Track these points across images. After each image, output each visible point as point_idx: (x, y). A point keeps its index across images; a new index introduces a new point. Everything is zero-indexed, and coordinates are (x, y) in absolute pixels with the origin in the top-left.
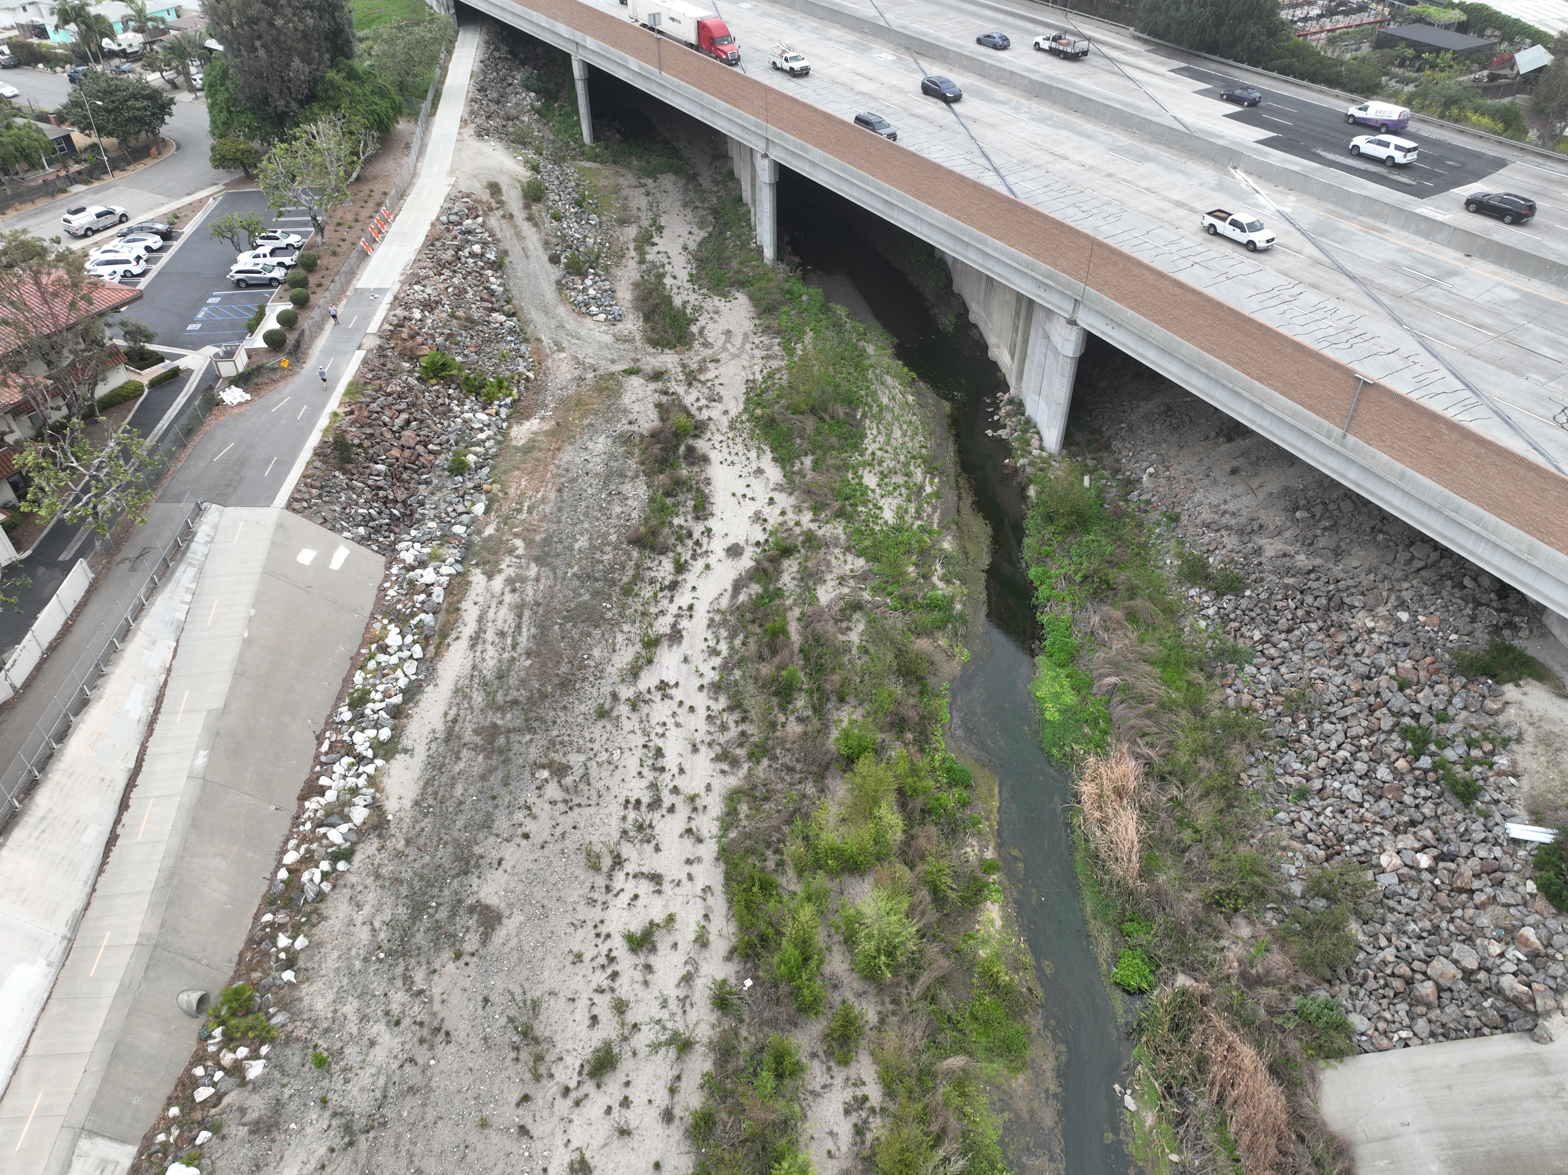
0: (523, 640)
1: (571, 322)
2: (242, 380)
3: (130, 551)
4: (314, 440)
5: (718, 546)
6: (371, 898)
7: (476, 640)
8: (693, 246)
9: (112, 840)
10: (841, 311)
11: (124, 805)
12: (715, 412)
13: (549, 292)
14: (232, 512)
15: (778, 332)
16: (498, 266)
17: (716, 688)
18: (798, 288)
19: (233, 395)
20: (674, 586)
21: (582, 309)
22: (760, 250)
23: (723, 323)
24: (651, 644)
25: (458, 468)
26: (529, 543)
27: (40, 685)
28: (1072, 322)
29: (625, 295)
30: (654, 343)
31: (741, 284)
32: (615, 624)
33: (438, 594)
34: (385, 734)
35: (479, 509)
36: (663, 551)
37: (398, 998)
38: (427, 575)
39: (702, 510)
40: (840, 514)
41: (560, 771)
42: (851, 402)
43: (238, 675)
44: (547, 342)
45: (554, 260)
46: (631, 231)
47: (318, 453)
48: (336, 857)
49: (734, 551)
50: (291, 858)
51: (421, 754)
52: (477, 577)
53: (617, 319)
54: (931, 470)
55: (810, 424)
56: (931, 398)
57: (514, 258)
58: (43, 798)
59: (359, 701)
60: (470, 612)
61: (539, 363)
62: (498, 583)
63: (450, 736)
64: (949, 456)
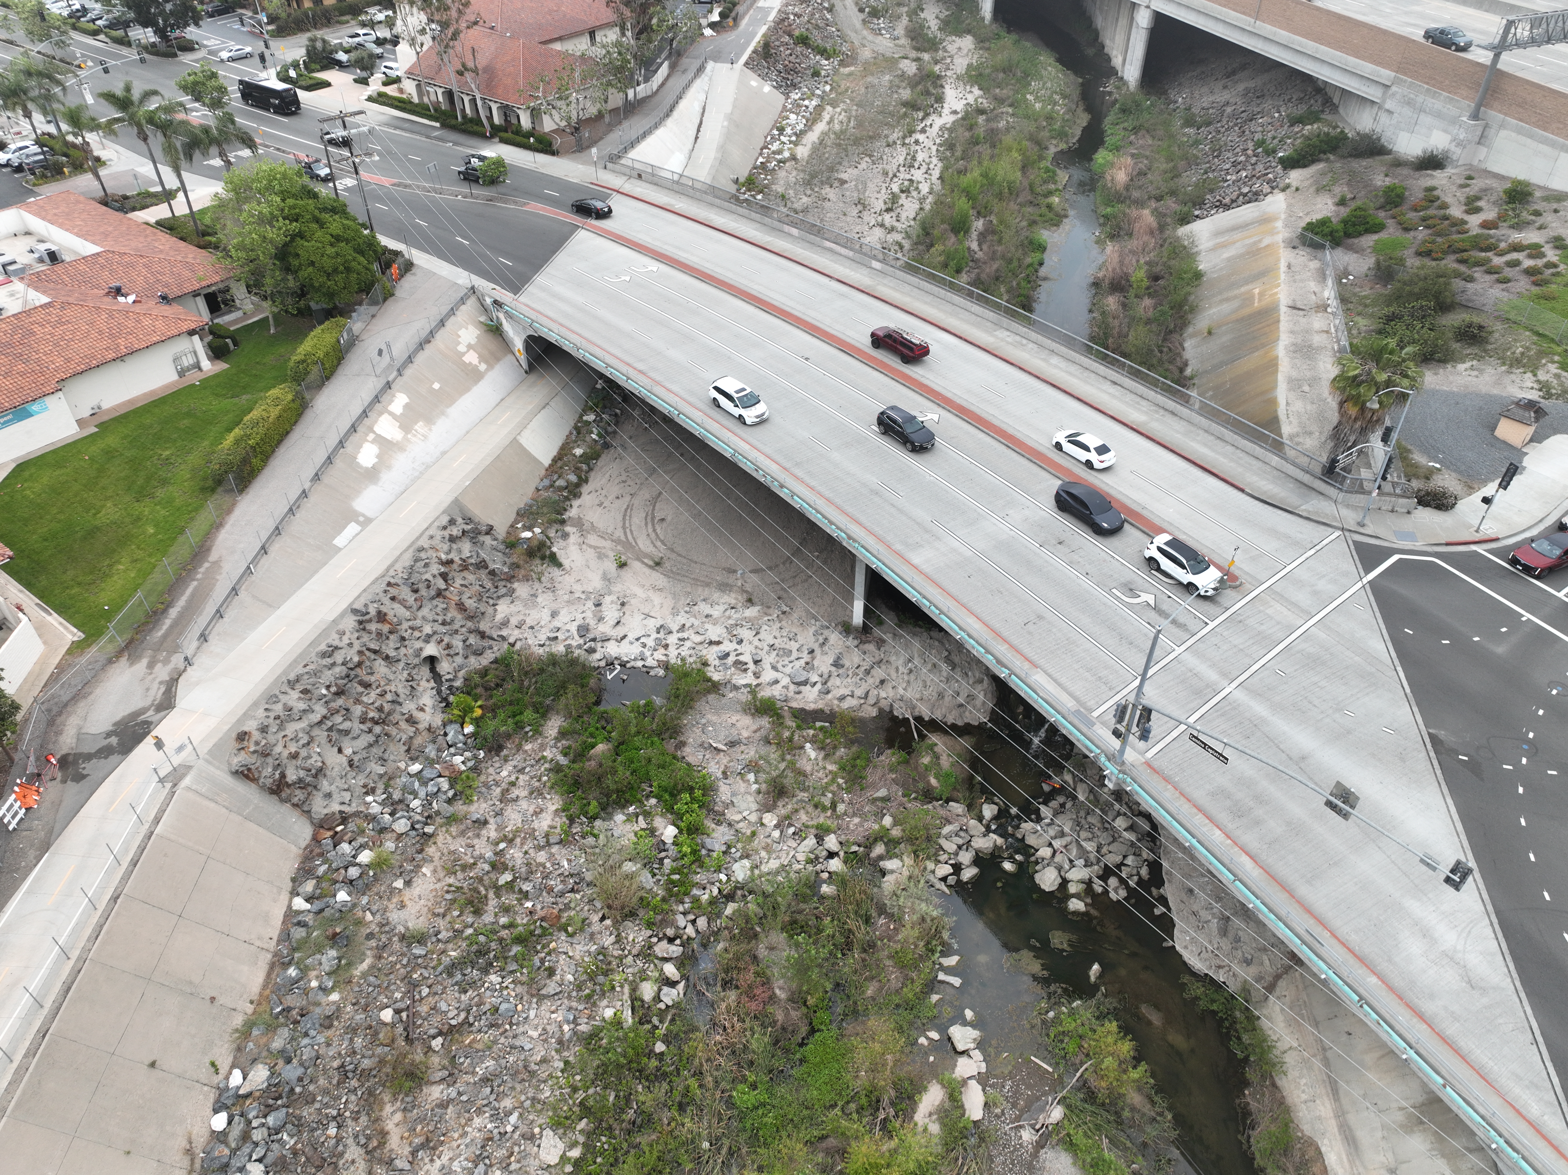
0: (852, 124)
1: (870, 37)
2: (712, 25)
3: (680, 68)
4: (751, 49)
5: (946, 111)
6: (794, 173)
7: (829, 123)
8: (942, 16)
9: (697, 138)
10: (1028, 44)
11: (698, 131)
12: (949, 73)
13: (858, 24)
14: (719, 65)
15: (988, 49)
16: (830, 10)
17: (940, 145)
18: (1003, 33)
19: (708, 32)
20: (922, 120)
21: (878, 32)
22: (983, 19)
23: (956, 45)
24: (911, 132)
25: (816, 74)
26: (852, 100)
27: (660, 94)
28: (1148, 7)
29: (900, 31)
30: (918, 49)
31: (969, 32)
32: (893, 127)
33: (811, 109)
34: (794, 138)
35: (828, 88)
36: (919, 109)
37: (809, 192)
38: (806, 102)
39: (940, 99)
40: (1010, 106)
41: (870, 156)
42: (1026, 75)
43: (734, 107)
44: (856, 43)
45: (861, 10)
46: (905, 9)
47: (755, 52)
48: (780, 161)
49: (955, 112)
50: (761, 160)
51: (809, 146)
52: (829, 108)
53: (896, 38)
54: (1064, 97)
55: (1001, 75)
56: (1072, 77)
57: (838, 7)
58: (676, 114)
59: (781, 130)
60: (826, 117)
61: (853, 50)
62: (838, 110)
63: (821, 142)
64: (1076, 94)
